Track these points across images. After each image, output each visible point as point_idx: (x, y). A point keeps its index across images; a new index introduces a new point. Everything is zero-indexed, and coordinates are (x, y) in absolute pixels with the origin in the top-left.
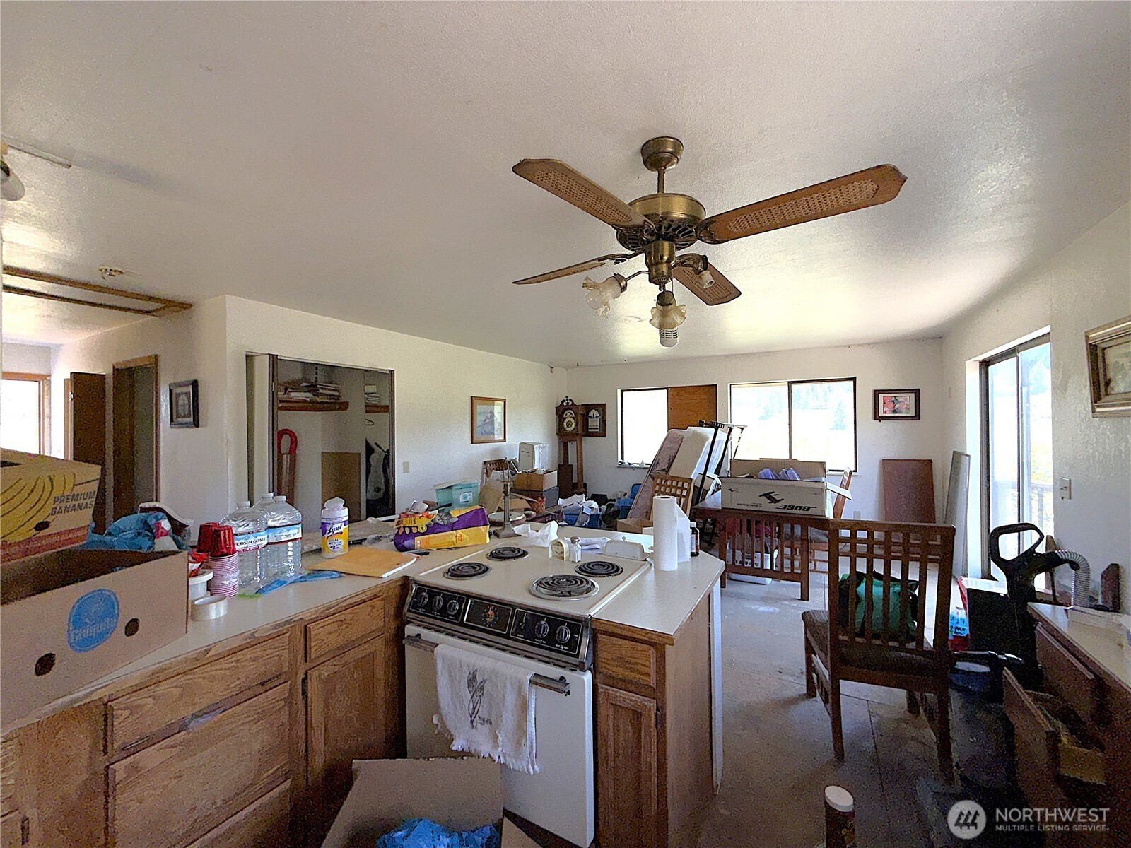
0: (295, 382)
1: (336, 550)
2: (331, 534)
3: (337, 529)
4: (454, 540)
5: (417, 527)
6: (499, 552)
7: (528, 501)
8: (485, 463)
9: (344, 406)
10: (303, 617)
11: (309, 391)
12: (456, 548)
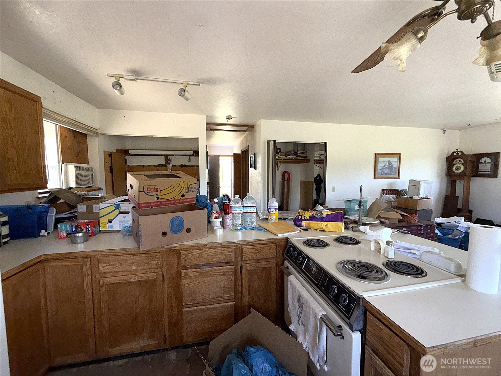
0: (291, 151)
1: (272, 220)
2: (270, 213)
3: (272, 211)
4: (323, 227)
5: (304, 216)
6: (341, 239)
7: (402, 215)
8: (383, 190)
9: (308, 161)
10: (240, 243)
11: (295, 155)
12: (324, 231)
